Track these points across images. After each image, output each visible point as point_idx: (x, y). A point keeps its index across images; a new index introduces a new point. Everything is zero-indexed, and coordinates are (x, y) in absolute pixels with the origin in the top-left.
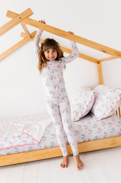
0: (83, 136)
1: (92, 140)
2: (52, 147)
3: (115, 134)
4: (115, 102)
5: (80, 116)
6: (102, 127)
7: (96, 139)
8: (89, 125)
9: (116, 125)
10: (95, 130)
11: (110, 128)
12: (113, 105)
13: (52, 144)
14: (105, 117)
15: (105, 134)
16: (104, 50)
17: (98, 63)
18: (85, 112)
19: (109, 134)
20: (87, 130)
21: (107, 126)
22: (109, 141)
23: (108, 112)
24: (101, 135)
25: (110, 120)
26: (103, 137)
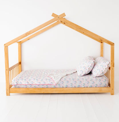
0: (84, 85)
1: (89, 87)
2: (66, 87)
3: (102, 86)
4: (105, 68)
5: (84, 73)
6: (95, 81)
7: (91, 87)
8: (88, 79)
9: (103, 81)
10: (91, 82)
11: (100, 83)
12: (103, 70)
13: (66, 86)
14: (98, 76)
15: (96, 85)
17: (102, 42)
18: (87, 72)
19: (99, 85)
20: (87, 82)
21: (98, 81)
22: (98, 89)
23: (100, 73)
24: (94, 85)
25: (101, 78)
26: (95, 87)
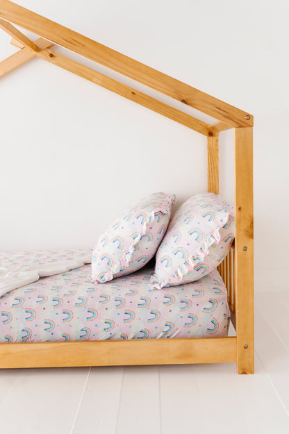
0: (108, 325)
1: (131, 337)
2: (25, 341)
3: (195, 330)
4: (207, 245)
5: (115, 270)
6: (161, 308)
7: (143, 337)
8: (128, 299)
9: (201, 307)
10: (142, 315)
11: (185, 314)
12: (200, 253)
13: (25, 334)
14: (175, 281)
15: (167, 328)
16: (184, 97)
17: (211, 134)
18: (128, 260)
19: (180, 328)
20: (122, 311)
21: (176, 308)
22: (174, 347)
23: (186, 270)
24: (159, 328)
26: (161, 334)
